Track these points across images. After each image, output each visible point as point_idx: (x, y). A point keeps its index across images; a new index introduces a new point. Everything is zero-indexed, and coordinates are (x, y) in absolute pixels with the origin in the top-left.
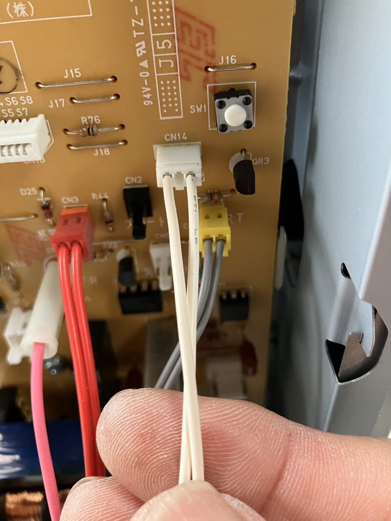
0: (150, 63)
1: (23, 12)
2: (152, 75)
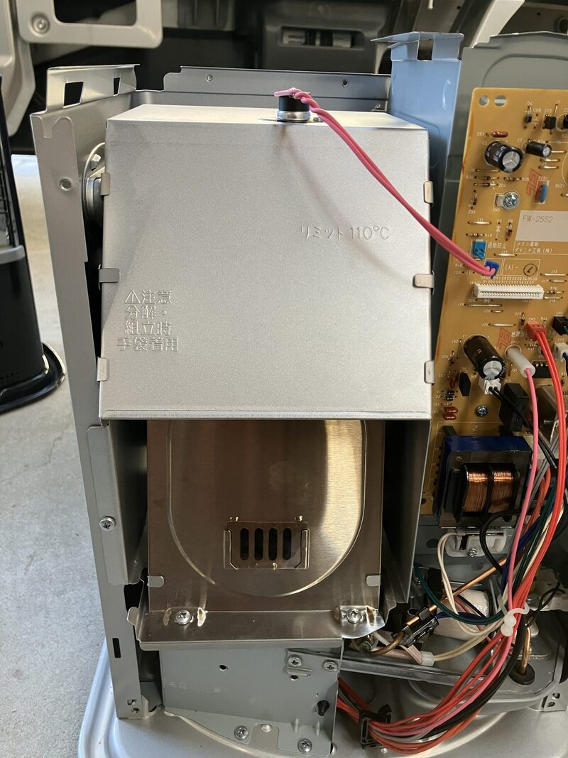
1: (548, 252)
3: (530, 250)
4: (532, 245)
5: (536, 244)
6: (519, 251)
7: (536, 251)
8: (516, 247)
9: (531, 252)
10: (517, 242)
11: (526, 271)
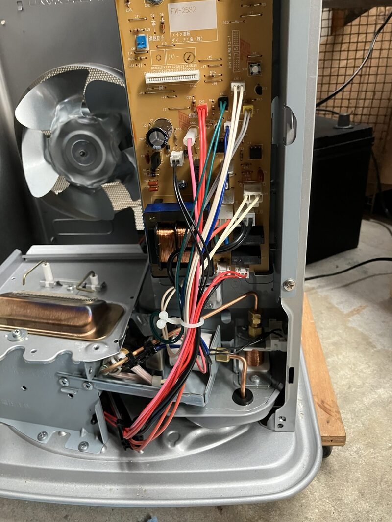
0: (232, 55)
1: (200, 40)
2: (232, 58)
3: (184, 39)
4: (185, 35)
5: (188, 34)
6: (175, 42)
7: (189, 40)
8: (172, 38)
9: (185, 41)
10: (172, 33)
11: (186, 58)
